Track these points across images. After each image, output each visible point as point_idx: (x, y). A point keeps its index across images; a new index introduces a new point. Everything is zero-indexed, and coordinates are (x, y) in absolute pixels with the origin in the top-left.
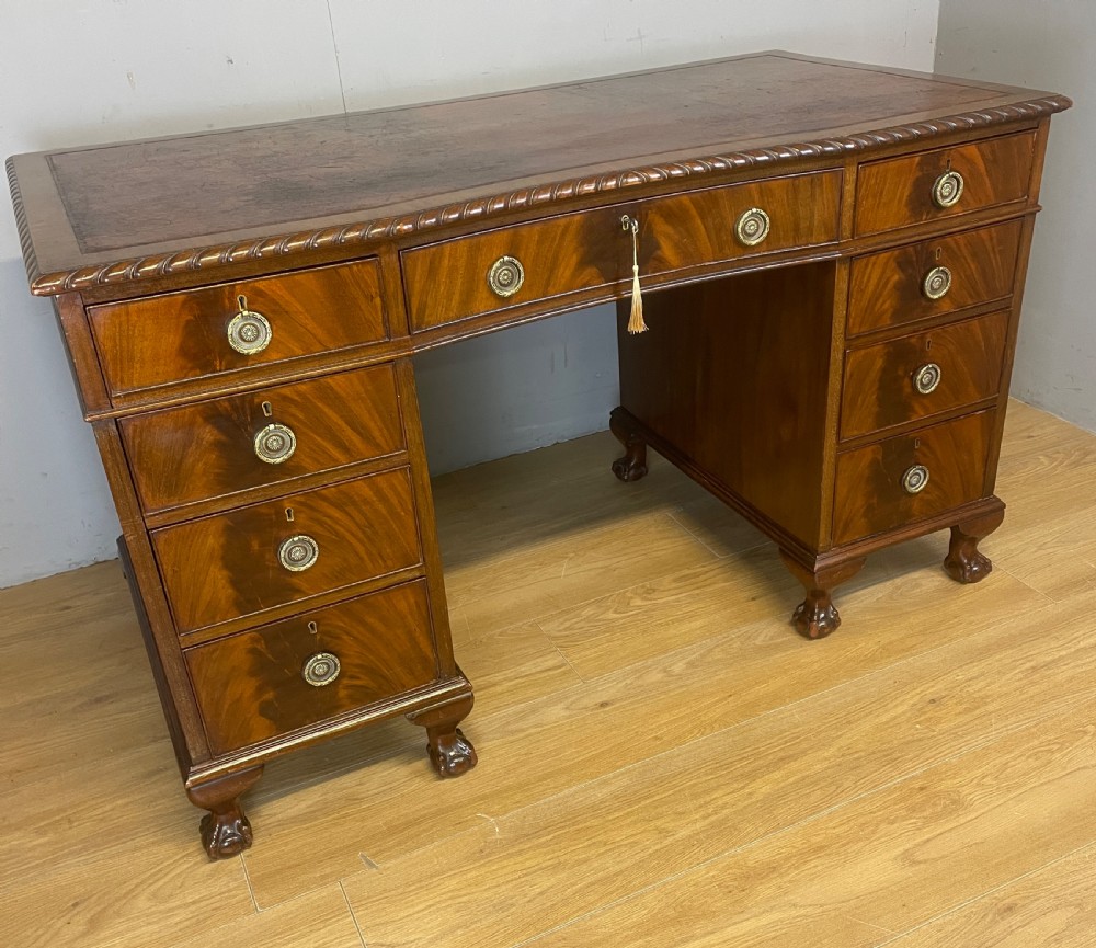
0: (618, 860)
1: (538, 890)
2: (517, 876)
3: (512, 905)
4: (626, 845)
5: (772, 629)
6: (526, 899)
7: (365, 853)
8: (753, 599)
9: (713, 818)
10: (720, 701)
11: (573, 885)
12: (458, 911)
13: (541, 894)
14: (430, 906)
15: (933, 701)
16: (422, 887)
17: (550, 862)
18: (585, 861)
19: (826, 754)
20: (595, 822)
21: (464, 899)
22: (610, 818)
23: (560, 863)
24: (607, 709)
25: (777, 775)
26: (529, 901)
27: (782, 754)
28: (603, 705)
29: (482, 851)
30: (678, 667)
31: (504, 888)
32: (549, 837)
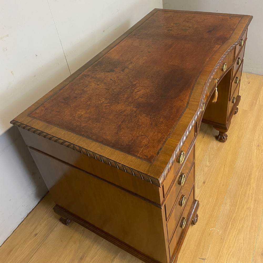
0: (248, 221)
1: (242, 240)
2: (235, 240)
3: (242, 248)
4: (246, 217)
5: (215, 144)
6: (242, 244)
7: (199, 257)
8: (203, 137)
9: (253, 199)
10: (224, 168)
11: (247, 234)
12: (233, 257)
13: (244, 240)
14: (227, 260)
15: (258, 146)
16: (220, 257)
17: (237, 231)
18: (243, 226)
19: (255, 170)
20: (234, 215)
21: (231, 253)
22: (236, 212)
23: (239, 230)
24: (206, 183)
25: (252, 180)
26: (244, 244)
27: (248, 175)
28: (204, 183)
29: (221, 239)
30: (208, 164)
31: (235, 245)
32: (230, 225)
